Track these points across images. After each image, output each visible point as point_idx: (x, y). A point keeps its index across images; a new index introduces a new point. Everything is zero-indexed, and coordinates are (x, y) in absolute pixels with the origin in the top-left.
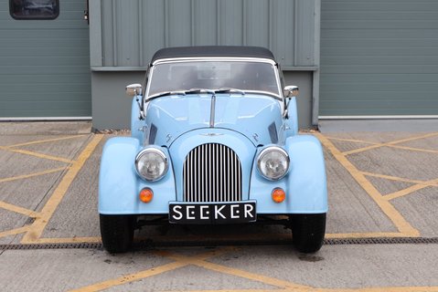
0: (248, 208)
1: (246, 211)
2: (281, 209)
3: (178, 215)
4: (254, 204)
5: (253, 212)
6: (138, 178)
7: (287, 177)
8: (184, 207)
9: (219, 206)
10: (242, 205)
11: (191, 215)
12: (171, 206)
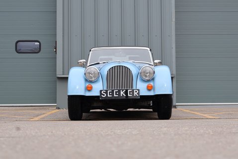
0: (136, 92)
1: (135, 93)
2: (151, 93)
3: (104, 95)
4: (138, 90)
5: (138, 93)
6: (86, 80)
7: (153, 79)
8: (107, 91)
9: (123, 90)
10: (133, 90)
11: (110, 95)
12: (101, 91)
